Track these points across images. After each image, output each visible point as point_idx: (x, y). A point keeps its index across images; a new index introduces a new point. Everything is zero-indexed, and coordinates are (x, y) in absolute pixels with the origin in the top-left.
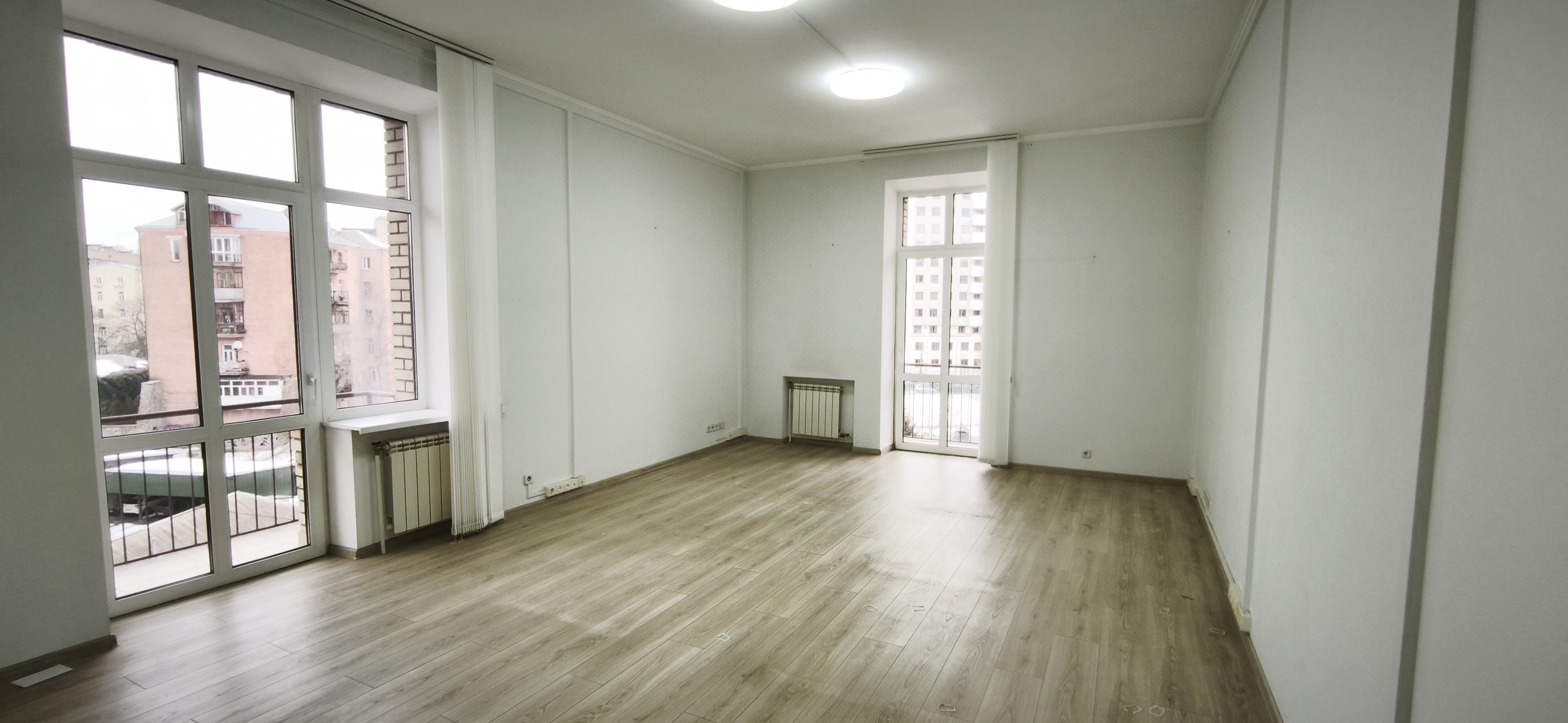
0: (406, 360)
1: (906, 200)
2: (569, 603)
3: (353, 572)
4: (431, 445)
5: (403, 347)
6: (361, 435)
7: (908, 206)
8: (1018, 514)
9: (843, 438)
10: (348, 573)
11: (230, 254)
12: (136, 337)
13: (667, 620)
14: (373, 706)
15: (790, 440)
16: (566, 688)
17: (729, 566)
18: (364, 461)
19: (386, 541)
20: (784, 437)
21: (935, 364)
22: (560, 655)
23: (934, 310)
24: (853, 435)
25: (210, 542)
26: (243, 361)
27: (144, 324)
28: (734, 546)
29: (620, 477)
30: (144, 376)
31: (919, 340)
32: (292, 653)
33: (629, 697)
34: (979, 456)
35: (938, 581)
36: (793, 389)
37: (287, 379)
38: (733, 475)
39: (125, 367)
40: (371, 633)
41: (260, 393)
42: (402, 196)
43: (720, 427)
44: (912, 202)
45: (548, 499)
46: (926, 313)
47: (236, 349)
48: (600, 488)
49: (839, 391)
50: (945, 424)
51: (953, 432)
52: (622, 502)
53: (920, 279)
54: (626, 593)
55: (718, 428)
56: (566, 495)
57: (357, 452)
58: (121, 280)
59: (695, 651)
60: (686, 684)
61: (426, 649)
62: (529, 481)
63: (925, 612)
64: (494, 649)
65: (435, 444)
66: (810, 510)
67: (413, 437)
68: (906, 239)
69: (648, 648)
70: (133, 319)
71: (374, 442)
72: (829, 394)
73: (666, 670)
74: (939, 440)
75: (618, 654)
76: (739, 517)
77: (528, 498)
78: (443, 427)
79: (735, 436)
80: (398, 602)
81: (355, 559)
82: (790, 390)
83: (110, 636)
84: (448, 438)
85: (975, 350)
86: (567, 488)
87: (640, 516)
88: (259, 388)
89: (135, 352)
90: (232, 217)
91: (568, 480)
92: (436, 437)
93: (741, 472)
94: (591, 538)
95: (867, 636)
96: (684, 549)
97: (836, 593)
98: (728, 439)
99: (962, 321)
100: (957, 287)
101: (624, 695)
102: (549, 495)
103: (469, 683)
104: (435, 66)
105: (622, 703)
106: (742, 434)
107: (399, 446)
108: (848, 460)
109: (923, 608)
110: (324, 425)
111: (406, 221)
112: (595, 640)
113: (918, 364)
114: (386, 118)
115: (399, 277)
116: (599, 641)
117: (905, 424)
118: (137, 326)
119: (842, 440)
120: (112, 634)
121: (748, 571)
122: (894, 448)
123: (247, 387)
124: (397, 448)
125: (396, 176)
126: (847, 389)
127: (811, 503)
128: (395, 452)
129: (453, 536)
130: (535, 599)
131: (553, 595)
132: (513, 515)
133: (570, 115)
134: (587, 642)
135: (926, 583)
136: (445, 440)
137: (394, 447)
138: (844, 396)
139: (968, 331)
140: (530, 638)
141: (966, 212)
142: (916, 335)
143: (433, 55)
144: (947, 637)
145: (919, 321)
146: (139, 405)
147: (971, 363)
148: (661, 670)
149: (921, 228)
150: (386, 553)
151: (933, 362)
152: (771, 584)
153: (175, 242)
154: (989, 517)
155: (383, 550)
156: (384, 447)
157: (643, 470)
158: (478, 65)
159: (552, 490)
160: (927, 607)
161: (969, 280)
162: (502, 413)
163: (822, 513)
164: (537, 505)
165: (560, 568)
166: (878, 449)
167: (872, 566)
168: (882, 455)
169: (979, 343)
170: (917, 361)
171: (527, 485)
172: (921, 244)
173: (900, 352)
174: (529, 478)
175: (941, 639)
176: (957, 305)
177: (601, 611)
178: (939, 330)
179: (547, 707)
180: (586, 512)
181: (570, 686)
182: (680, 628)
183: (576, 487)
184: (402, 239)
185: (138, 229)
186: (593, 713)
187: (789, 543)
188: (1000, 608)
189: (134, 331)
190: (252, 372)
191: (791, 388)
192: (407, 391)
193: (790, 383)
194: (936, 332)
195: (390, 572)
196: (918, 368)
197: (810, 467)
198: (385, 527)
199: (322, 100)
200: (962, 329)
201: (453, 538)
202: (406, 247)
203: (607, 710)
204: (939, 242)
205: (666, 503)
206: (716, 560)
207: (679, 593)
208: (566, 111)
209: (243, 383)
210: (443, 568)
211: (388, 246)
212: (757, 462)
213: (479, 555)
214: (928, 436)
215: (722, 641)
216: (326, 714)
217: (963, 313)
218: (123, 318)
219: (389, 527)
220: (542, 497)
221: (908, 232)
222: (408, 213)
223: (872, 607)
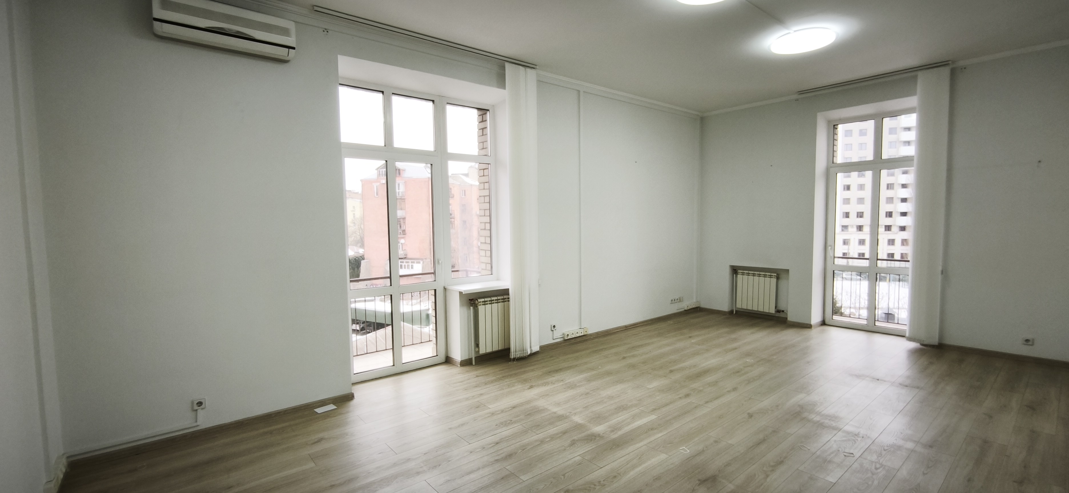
0: (487, 251)
1: (835, 127)
2: (578, 410)
3: (458, 374)
4: (500, 302)
5: (485, 243)
6: (464, 294)
7: (838, 131)
8: (950, 388)
9: (779, 313)
10: (456, 374)
11: (400, 192)
12: (359, 237)
13: (644, 431)
14: (469, 454)
15: (734, 312)
16: (578, 465)
17: (688, 400)
18: (465, 309)
19: (475, 357)
20: (729, 310)
21: (861, 256)
22: (573, 443)
23: (860, 212)
24: (787, 311)
25: (393, 349)
26: (405, 250)
27: (363, 230)
28: (691, 386)
29: (611, 330)
30: (363, 257)
31: (846, 237)
32: (430, 416)
33: (618, 480)
34: (907, 335)
35: (867, 435)
36: (738, 274)
37: (424, 260)
38: (690, 335)
39: (355, 253)
40: (467, 411)
41: (412, 268)
42: (486, 154)
43: (680, 300)
44: (841, 128)
45: (565, 341)
46: (853, 215)
47: (402, 244)
48: (597, 337)
49: (775, 277)
50: (872, 307)
51: (880, 313)
52: (612, 347)
53: (848, 188)
54: (616, 409)
55: (678, 301)
56: (577, 339)
57: (462, 304)
58: (354, 207)
59: (663, 456)
60: (657, 478)
61: (496, 425)
62: (554, 328)
63: (855, 458)
64: (534, 432)
65: (502, 302)
66: (752, 365)
67: (490, 297)
68: (836, 157)
69: (631, 448)
70: (359, 227)
71: (470, 299)
72: (768, 279)
73: (644, 466)
74: (866, 319)
75: (611, 449)
76: (695, 366)
77: (554, 339)
78: (505, 292)
79: (691, 307)
80: (481, 394)
81: (459, 366)
82: (735, 275)
83: (351, 393)
84: (509, 298)
85: (902, 245)
86: (577, 334)
87: (624, 358)
88: (412, 265)
89: (359, 245)
90: (401, 172)
91: (577, 329)
92: (502, 297)
93: (696, 333)
94: (592, 369)
95: (801, 468)
96: (655, 384)
97: (774, 431)
98: (686, 309)
99: (888, 221)
100: (884, 193)
101: (615, 477)
102: (566, 338)
103: (520, 451)
104: (505, 75)
105: (613, 483)
106: (697, 306)
107: (483, 302)
108: (783, 330)
109: (852, 455)
110: (445, 288)
111: (488, 169)
112: (595, 437)
113: (845, 256)
114: (479, 109)
115: (484, 202)
116: (598, 438)
117: (834, 303)
118: (360, 231)
119: (778, 315)
120: (353, 392)
121: (702, 405)
122: (823, 323)
123: (406, 264)
124: (482, 303)
125: (483, 142)
126: (783, 275)
127: (752, 361)
128: (480, 305)
129: (511, 358)
130: (558, 404)
131: (569, 403)
132: (545, 349)
133: (582, 93)
134: (591, 437)
135: (856, 435)
136: (507, 300)
137: (480, 302)
138: (780, 281)
139: (895, 229)
140: (555, 428)
141: (893, 131)
142: (843, 233)
143: (503, 68)
144: (876, 482)
145: (846, 222)
146: (360, 273)
147: (897, 257)
148: (640, 465)
149: (848, 147)
150: (475, 365)
151: (860, 254)
152: (720, 417)
153: (377, 186)
154: (918, 388)
155: (474, 363)
156: (475, 302)
157: (626, 326)
158: (528, 70)
159: (568, 335)
160: (857, 455)
161: (895, 186)
162: (539, 285)
163: (761, 369)
164: (558, 344)
165: (572, 386)
166: (810, 323)
167: (805, 415)
168: (813, 328)
169: (906, 240)
170: (844, 254)
171: (553, 331)
172: (849, 161)
173: (830, 248)
174: (554, 326)
175: (870, 483)
176: (884, 207)
177: (599, 418)
178: (867, 229)
179: (566, 475)
180: (588, 351)
181: (580, 464)
182: (652, 439)
183: (582, 334)
184: (485, 179)
185: (362, 181)
186: (595, 485)
187: (735, 389)
188: (931, 467)
189: (359, 234)
190: (409, 256)
191: (735, 274)
192: (487, 269)
193: (735, 270)
194: (862, 231)
195: (477, 376)
196: (845, 260)
197: (752, 333)
198: (475, 349)
199: (447, 103)
200: (888, 228)
201: (510, 360)
202: (488, 184)
203: (604, 485)
204: (865, 157)
205: (641, 351)
206: (678, 395)
207: (652, 414)
208: (579, 91)
209: (405, 262)
210: (505, 378)
211: (477, 183)
212: (708, 327)
213: (525, 372)
214: (855, 315)
215: (683, 452)
216: (446, 454)
217: (889, 214)
218: (355, 227)
219: (477, 349)
220: (562, 339)
221: (838, 152)
222: (489, 164)
223: (805, 447)
